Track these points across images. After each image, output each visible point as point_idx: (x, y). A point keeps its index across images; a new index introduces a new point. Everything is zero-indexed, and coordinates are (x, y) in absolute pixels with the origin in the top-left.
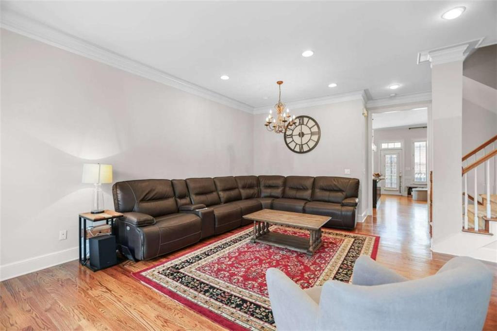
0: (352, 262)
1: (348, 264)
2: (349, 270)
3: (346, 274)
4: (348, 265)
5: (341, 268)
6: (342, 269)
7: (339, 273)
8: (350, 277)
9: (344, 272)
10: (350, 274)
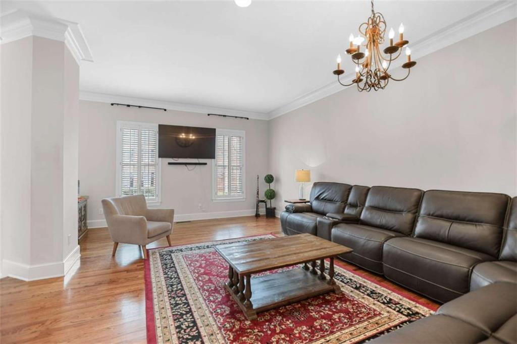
0: (177, 304)
1: (179, 299)
2: (172, 291)
3: (172, 286)
4: (178, 297)
5: (182, 289)
6: (180, 289)
7: (179, 284)
8: (167, 285)
9: (175, 286)
10: (169, 287)
